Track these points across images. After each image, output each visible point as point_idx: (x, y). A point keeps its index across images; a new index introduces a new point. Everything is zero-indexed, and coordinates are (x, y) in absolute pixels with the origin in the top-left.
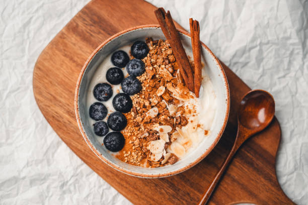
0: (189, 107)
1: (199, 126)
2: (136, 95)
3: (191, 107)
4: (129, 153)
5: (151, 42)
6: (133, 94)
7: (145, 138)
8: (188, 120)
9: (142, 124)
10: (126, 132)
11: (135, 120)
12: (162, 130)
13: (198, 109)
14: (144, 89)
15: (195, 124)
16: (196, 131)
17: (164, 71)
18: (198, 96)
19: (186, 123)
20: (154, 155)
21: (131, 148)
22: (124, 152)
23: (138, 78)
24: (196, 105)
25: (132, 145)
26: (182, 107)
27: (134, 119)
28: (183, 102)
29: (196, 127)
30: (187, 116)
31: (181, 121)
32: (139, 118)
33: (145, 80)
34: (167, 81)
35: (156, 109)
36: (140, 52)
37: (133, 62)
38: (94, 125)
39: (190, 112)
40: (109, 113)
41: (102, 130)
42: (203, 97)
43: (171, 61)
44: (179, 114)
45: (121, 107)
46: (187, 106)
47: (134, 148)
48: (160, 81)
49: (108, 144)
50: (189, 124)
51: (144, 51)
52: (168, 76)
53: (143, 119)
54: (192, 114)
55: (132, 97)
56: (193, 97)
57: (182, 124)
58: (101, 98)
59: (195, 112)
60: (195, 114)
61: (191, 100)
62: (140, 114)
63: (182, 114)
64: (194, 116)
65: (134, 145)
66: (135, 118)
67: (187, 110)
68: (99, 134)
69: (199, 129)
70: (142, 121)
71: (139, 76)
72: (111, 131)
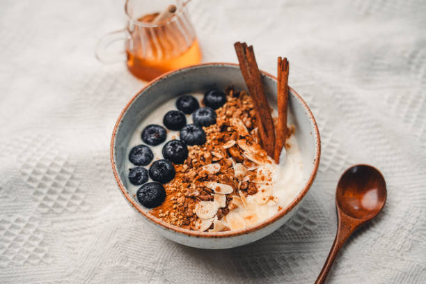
0: (263, 172)
1: (272, 198)
2: (195, 146)
3: (265, 174)
4: (167, 212)
5: (231, 93)
6: (192, 144)
7: (193, 198)
8: (259, 189)
9: (194, 181)
10: (170, 187)
11: (186, 175)
12: (218, 189)
13: (274, 177)
14: (209, 141)
15: (267, 195)
16: (266, 203)
17: (239, 124)
18: (278, 162)
19: (255, 192)
20: (201, 222)
21: (171, 207)
22: (161, 211)
23: (204, 128)
24: (274, 172)
25: (174, 202)
26: (253, 171)
27: (184, 173)
28: (256, 165)
29: (267, 199)
30: (259, 182)
31: (248, 188)
32: (192, 173)
33: (213, 132)
34: (240, 136)
35: (218, 165)
36: (214, 98)
37: (202, 109)
38: (130, 170)
39: (263, 179)
40: (155, 160)
41: (138, 175)
42: (284, 165)
43: (252, 116)
44: (247, 178)
45: (172, 153)
46: (261, 172)
47: (175, 206)
48: (231, 135)
49: (142, 194)
50: (259, 194)
51: (220, 98)
52: (243, 130)
53: (197, 175)
54: (266, 182)
55: (189, 147)
56: (270, 162)
57: (249, 191)
58: (149, 139)
59: (270, 180)
60: (269, 182)
61: (268, 165)
62: (194, 168)
63: (251, 180)
64: (267, 184)
65: (177, 203)
66: (186, 172)
67: (259, 176)
68: (134, 181)
69: (271, 203)
70: (195, 176)
71: (206, 126)
72: (150, 181)
